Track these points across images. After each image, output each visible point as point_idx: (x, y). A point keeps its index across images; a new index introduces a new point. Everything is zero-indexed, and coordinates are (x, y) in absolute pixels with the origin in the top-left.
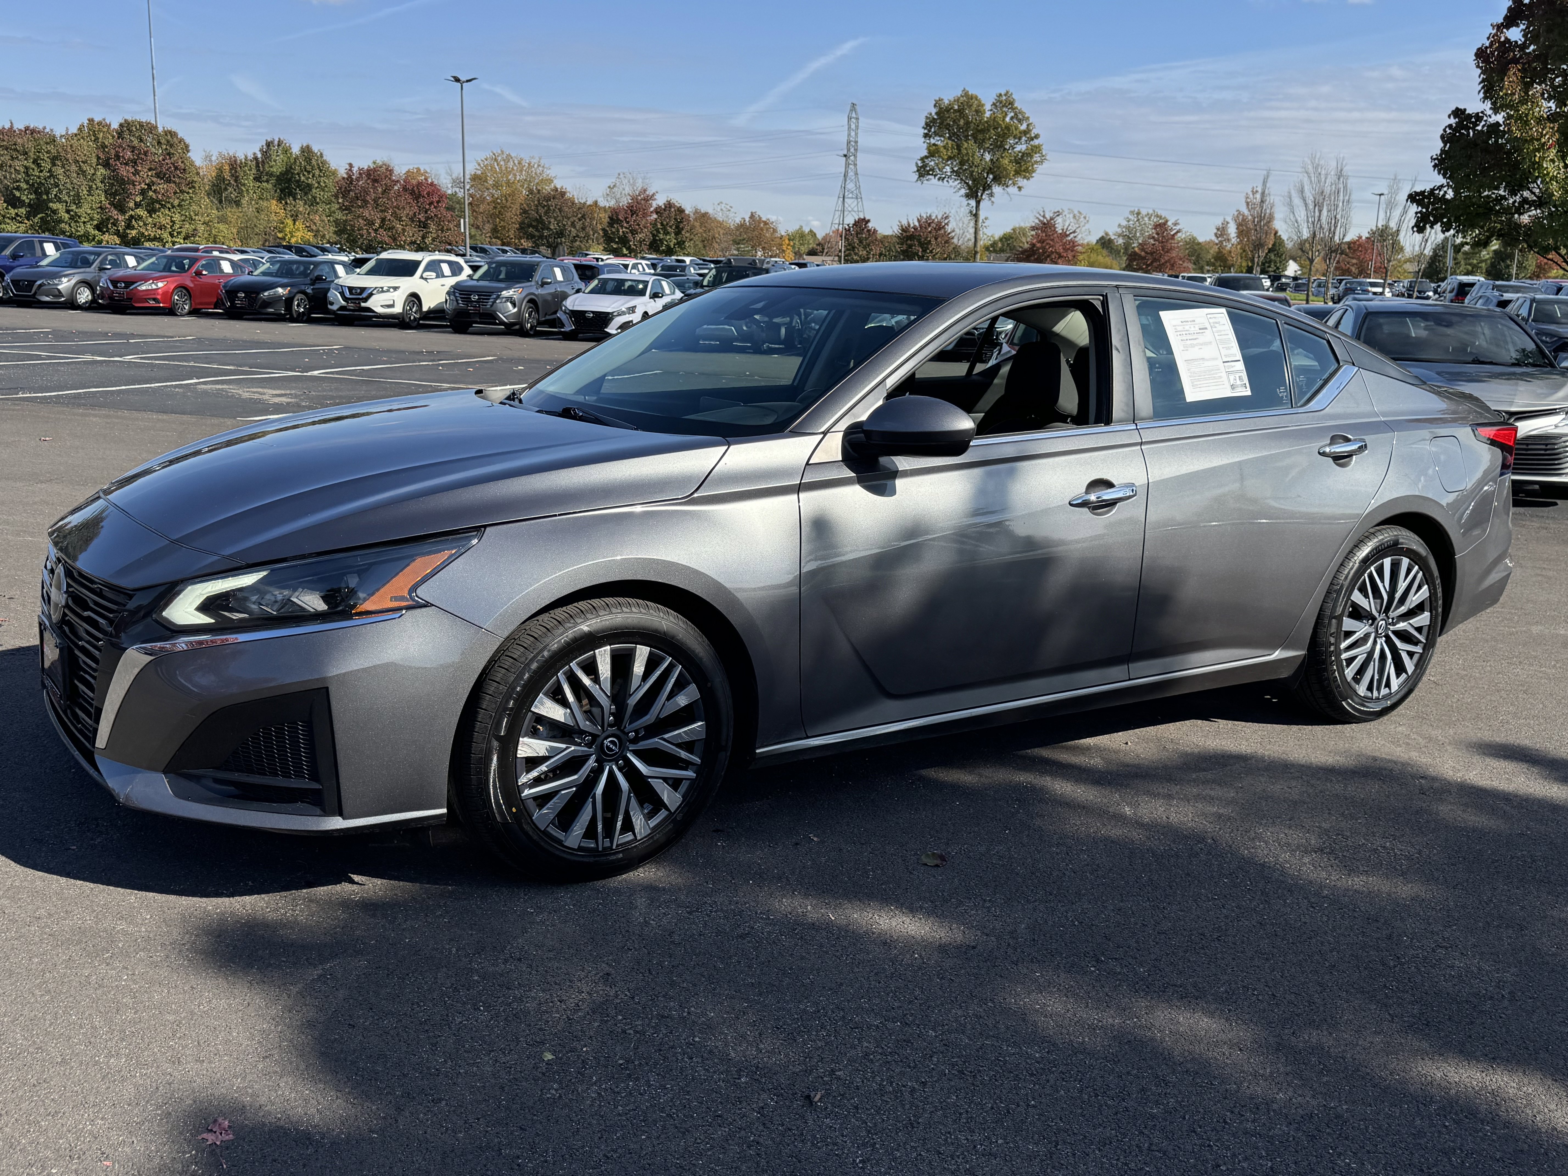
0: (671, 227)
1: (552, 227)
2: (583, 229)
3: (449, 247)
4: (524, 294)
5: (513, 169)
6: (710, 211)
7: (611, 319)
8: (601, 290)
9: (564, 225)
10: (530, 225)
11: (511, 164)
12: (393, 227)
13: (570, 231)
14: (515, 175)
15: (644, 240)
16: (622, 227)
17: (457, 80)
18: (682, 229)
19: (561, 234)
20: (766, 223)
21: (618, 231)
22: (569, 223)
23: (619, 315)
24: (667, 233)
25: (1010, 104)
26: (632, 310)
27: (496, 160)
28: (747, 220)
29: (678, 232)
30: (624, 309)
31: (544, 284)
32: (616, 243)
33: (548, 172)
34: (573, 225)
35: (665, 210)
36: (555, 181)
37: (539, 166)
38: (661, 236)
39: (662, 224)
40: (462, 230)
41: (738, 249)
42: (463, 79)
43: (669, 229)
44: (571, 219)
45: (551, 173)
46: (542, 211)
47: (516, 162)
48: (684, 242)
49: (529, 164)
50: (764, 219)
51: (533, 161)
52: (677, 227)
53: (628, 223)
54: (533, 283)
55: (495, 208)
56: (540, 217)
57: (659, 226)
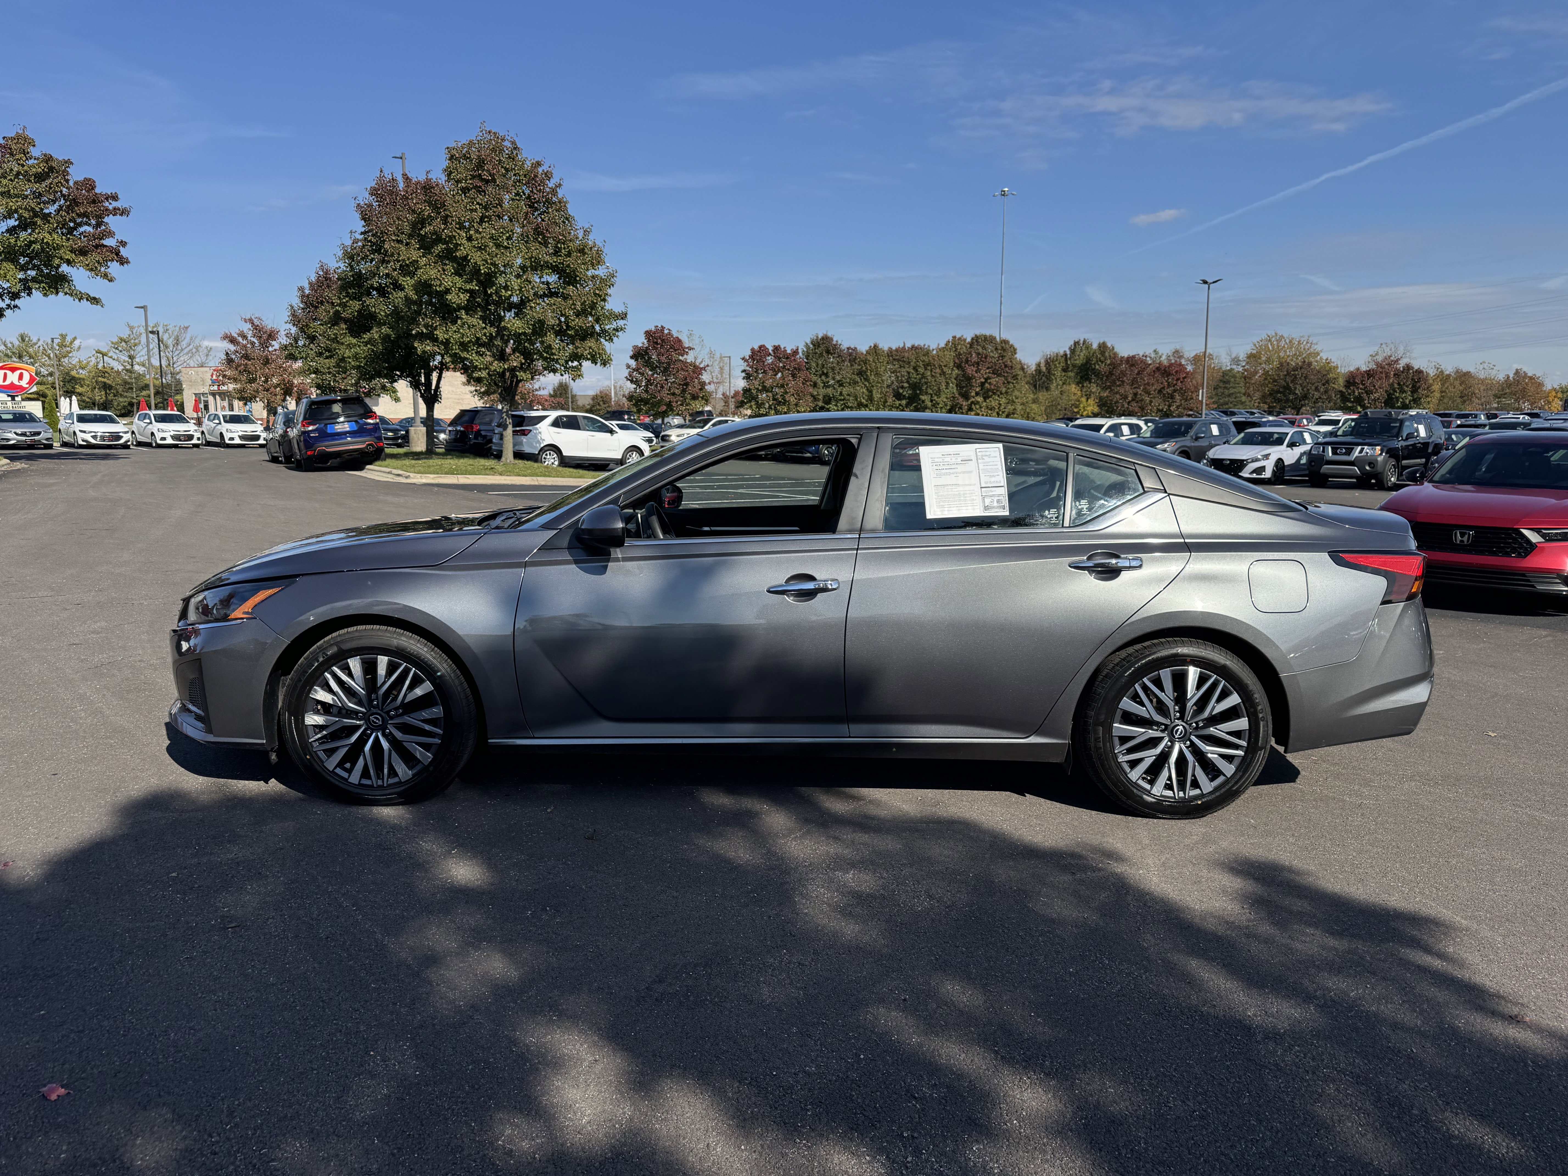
0: (1407, 386)
1: (1297, 392)
2: (1326, 392)
3: (1191, 413)
5: (1284, 347)
6: (1472, 370)
7: (1246, 465)
9: (1308, 390)
10: (1278, 392)
11: (1282, 343)
13: (1313, 395)
14: (1285, 351)
15: (1378, 399)
16: (1358, 388)
17: (1205, 282)
18: (1419, 387)
19: (1305, 397)
20: (1531, 378)
21: (1354, 392)
22: (1313, 388)
23: (1253, 461)
24: (1403, 391)
26: (1266, 457)
27: (1270, 340)
28: (1511, 376)
29: (1415, 390)
30: (1259, 457)
32: (1352, 402)
33: (1316, 347)
34: (1317, 389)
35: (1403, 372)
36: (1321, 355)
37: (1307, 343)
38: (1397, 395)
39: (1399, 384)
42: (1210, 281)
43: (1406, 389)
44: (1316, 385)
45: (1318, 348)
46: (1289, 379)
47: (1288, 341)
48: (1420, 399)
49: (1299, 342)
50: (1530, 374)
51: (1302, 339)
52: (1413, 386)
53: (1364, 385)
55: (1266, 379)
56: (1288, 384)
57: (1396, 386)
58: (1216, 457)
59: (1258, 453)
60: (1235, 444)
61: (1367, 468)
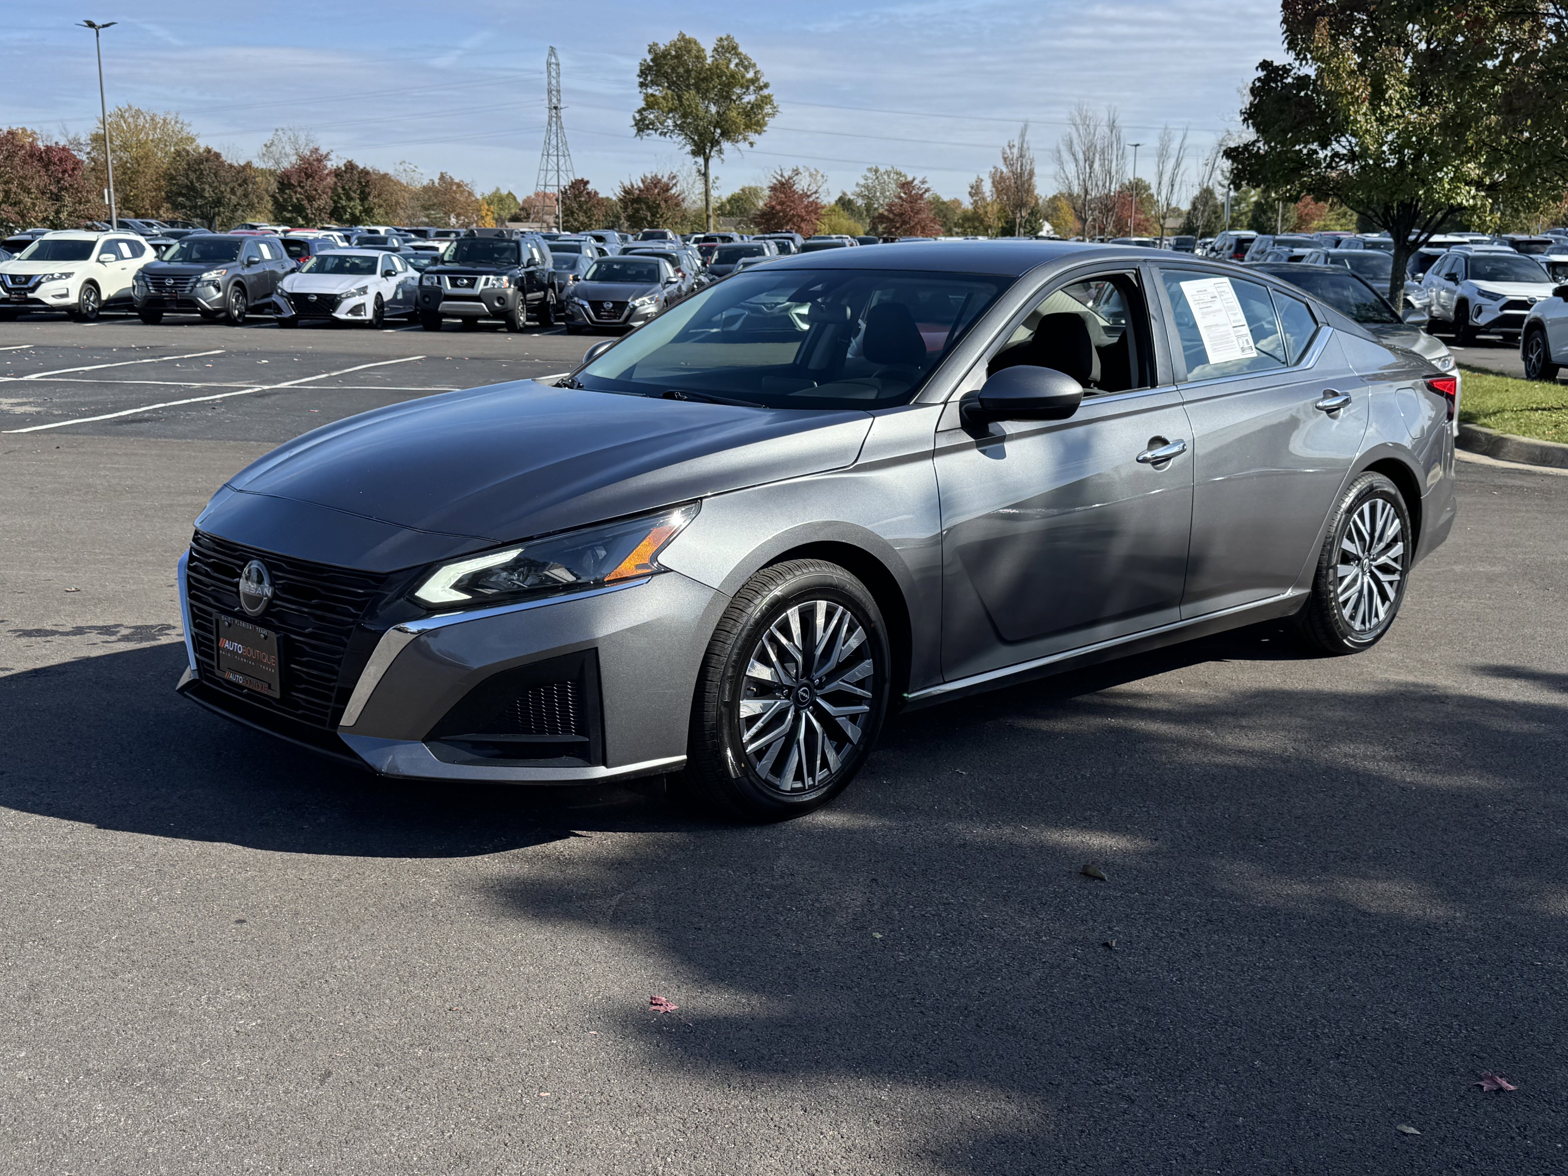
0: (355, 192)
1: (207, 195)
2: (246, 195)
3: (89, 223)
4: (229, 277)
5: (144, 126)
6: (391, 172)
7: (340, 302)
8: (321, 268)
9: (222, 192)
10: (180, 194)
11: (141, 121)
12: (20, 202)
13: (230, 199)
14: (147, 134)
15: (324, 208)
16: (296, 192)
17: (91, 25)
18: (369, 194)
19: (218, 202)
20: (459, 185)
21: (291, 198)
22: (228, 190)
23: (348, 297)
24: (350, 199)
25: (733, 49)
26: (363, 291)
27: (122, 116)
28: (437, 181)
29: (364, 197)
30: (353, 290)
31: (250, 264)
32: (290, 211)
33: (189, 129)
34: (233, 192)
35: (345, 172)
36: (198, 141)
37: (176, 122)
38: (344, 203)
39: (343, 188)
40: (107, 202)
41: (428, 216)
42: (98, 22)
43: (353, 195)
44: (231, 185)
45: (192, 131)
46: (193, 176)
47: (148, 118)
48: (372, 209)
49: (165, 120)
50: (457, 180)
51: (169, 117)
52: (362, 192)
53: (302, 187)
54: (237, 263)
55: (124, 173)
56: (192, 183)
57: (340, 190)
58: (296, 290)
59: (351, 285)
60: (310, 271)
61: (497, 304)
